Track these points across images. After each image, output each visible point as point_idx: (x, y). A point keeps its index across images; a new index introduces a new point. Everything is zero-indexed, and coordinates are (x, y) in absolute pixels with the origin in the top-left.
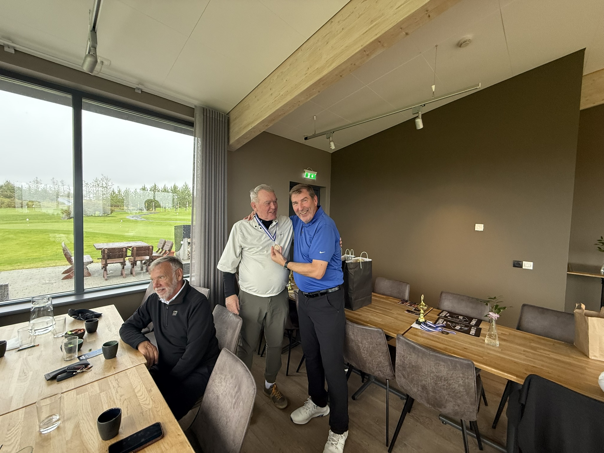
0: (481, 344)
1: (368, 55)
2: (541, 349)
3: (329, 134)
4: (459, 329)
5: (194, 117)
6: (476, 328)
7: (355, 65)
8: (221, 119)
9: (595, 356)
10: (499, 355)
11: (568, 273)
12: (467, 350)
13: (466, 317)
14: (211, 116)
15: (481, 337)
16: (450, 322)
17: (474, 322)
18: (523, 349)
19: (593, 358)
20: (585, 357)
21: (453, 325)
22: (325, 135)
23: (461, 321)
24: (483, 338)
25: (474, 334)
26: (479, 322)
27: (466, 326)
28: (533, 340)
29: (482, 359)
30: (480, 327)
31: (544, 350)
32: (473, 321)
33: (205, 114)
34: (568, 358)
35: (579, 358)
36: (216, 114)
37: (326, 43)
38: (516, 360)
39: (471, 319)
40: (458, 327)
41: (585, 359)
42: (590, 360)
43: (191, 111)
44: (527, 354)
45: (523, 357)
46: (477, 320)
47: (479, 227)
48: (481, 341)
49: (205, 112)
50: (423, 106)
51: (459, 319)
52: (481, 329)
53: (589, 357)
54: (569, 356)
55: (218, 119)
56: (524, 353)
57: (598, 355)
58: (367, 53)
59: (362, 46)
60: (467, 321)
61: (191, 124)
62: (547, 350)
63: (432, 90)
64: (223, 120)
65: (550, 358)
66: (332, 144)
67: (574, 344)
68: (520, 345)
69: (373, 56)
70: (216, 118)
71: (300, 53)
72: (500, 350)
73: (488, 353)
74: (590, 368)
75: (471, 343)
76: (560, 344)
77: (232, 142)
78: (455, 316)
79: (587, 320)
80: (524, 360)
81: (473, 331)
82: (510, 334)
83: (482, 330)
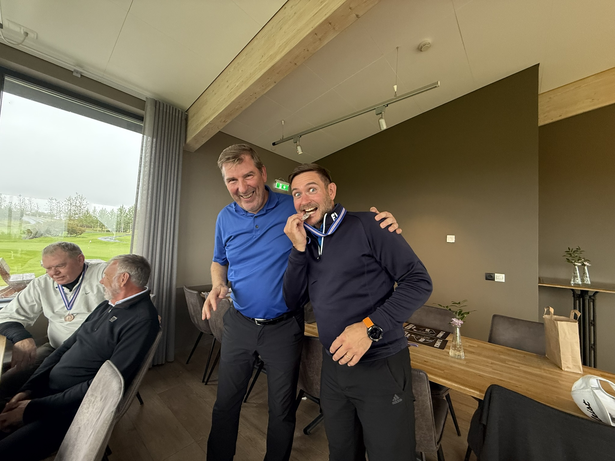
0: (444, 357)
1: (320, 39)
2: (510, 361)
3: (296, 138)
4: (423, 341)
5: (144, 111)
6: (442, 341)
7: (308, 50)
8: (177, 115)
9: (568, 367)
10: (462, 368)
11: (539, 285)
12: (427, 364)
13: (434, 330)
14: (165, 110)
15: (445, 350)
16: (414, 335)
17: (441, 335)
18: (490, 361)
19: (566, 370)
20: (558, 368)
21: (417, 338)
22: (292, 140)
23: (427, 333)
24: (448, 350)
25: (438, 347)
26: (447, 334)
27: (431, 339)
28: (502, 352)
29: (443, 372)
30: (447, 339)
31: (513, 362)
32: (440, 333)
33: (157, 107)
34: (538, 370)
35: (552, 370)
36: (171, 109)
37: (279, 29)
38: (481, 373)
39: (438, 332)
40: (422, 340)
41: (558, 371)
42: (563, 373)
43: (141, 103)
44: (494, 366)
45: (490, 369)
46: (445, 332)
47: (451, 239)
48: (446, 354)
49: (158, 105)
50: (386, 107)
51: (425, 331)
52: (447, 341)
53: (562, 370)
54: (540, 368)
55: (174, 114)
56: (491, 365)
57: (571, 366)
58: (320, 36)
59: (312, 27)
60: (434, 333)
61: (141, 118)
62: (517, 363)
63: (395, 91)
64: (180, 116)
65: (520, 371)
66: (299, 148)
67: (546, 355)
68: (488, 357)
69: (326, 42)
70: (171, 113)
71: (255, 42)
72: (465, 363)
73: (451, 366)
74: (563, 381)
75: (433, 356)
76: (531, 356)
77: (188, 140)
78: (422, 329)
79: (557, 325)
80: (489, 373)
81: (438, 344)
82: (478, 346)
83: (448, 343)
